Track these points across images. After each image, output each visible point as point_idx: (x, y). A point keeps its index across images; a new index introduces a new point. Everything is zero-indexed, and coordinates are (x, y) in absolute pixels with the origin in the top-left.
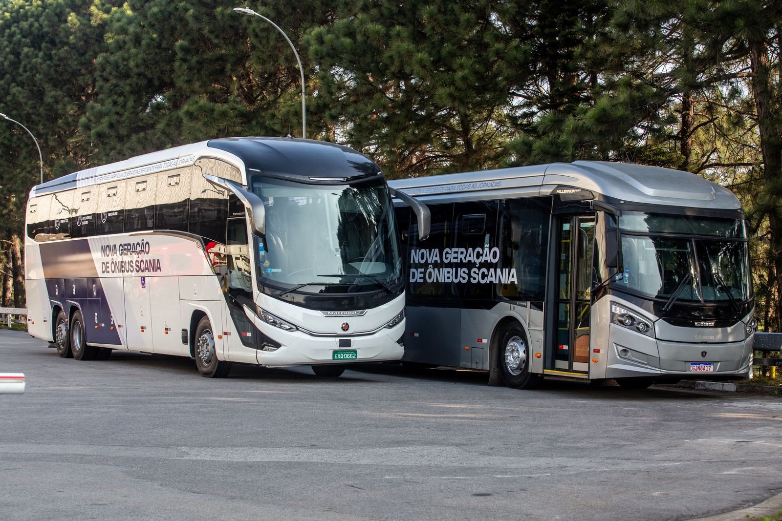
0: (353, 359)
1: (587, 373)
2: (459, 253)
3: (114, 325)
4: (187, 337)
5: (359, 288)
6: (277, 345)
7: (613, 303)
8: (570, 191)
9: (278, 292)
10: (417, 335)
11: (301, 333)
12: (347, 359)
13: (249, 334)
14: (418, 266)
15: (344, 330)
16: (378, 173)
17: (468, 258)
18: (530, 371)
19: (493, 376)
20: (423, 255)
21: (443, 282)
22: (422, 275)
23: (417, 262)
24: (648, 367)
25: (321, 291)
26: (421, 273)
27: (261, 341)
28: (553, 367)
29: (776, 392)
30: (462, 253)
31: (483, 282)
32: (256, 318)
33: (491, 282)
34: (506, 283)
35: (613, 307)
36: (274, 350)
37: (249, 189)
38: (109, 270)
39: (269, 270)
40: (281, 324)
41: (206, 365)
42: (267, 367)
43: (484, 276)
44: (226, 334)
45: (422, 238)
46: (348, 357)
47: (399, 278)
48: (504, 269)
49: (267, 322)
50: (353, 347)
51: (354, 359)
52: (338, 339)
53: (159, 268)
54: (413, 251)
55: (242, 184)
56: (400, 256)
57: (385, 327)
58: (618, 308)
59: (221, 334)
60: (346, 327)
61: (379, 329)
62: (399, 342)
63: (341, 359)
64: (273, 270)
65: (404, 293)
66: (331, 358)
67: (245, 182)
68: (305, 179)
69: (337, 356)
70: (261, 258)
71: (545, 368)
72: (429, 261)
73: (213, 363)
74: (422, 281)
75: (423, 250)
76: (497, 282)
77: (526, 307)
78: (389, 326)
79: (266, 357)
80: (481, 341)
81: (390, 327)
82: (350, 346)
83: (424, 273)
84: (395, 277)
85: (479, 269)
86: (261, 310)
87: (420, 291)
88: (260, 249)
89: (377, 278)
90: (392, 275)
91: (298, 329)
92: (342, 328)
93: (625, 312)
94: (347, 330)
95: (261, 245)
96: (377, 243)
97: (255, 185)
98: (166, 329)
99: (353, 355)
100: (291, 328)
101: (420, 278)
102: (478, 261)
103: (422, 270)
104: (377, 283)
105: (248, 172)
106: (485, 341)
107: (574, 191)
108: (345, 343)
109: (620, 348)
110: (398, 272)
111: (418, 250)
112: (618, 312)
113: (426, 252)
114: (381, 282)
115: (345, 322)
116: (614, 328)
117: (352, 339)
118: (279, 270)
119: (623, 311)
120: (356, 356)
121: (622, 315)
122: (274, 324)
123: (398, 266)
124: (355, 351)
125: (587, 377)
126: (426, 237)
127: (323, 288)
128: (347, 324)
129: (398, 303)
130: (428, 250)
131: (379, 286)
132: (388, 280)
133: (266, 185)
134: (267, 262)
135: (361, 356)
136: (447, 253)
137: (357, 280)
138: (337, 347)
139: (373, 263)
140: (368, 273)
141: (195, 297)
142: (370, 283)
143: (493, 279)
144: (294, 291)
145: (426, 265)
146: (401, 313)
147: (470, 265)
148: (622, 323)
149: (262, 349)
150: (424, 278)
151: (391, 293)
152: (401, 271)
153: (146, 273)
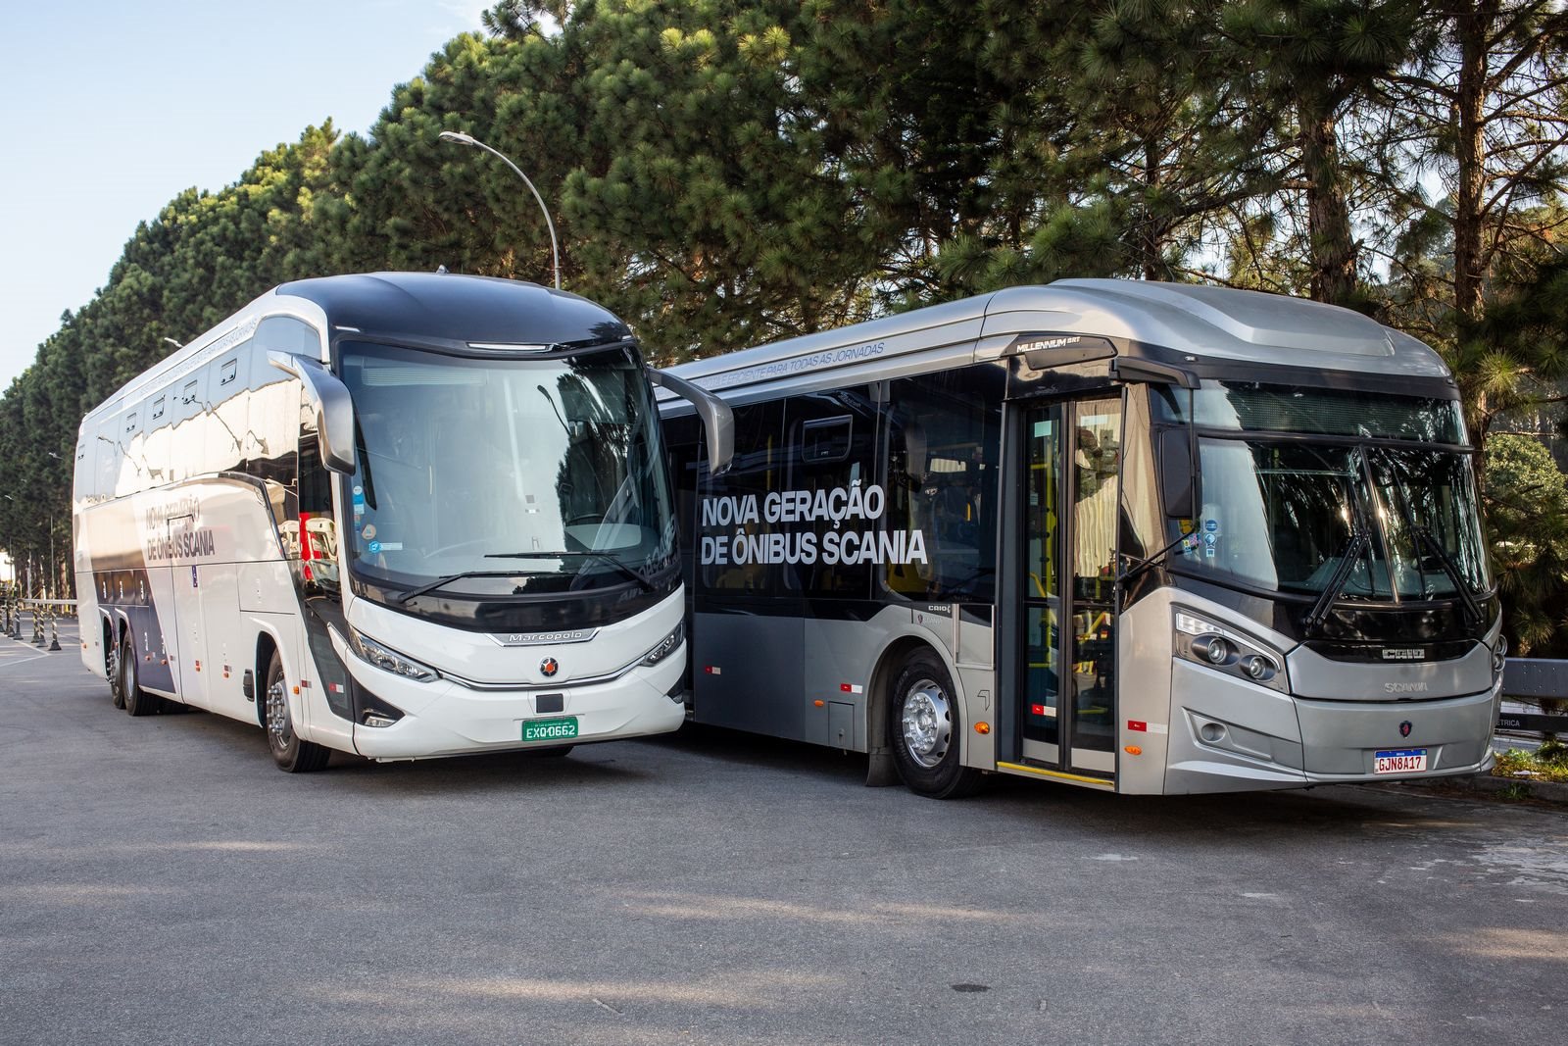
0: (568, 737)
1: (1113, 776)
2: (798, 501)
3: (165, 656)
4: (252, 685)
5: (591, 582)
6: (396, 714)
7: (1177, 607)
8: (1052, 344)
9: (395, 595)
10: (716, 671)
11: (449, 685)
12: (555, 737)
13: (340, 689)
14: (717, 531)
15: (546, 674)
16: (625, 338)
17: (817, 512)
18: (963, 762)
19: (876, 764)
20: (725, 507)
21: (766, 562)
22: (724, 550)
23: (714, 523)
24: (1272, 765)
25: (518, 590)
26: (722, 545)
27: (363, 706)
28: (1018, 757)
29: (1514, 792)
30: (803, 501)
31: (849, 561)
32: (350, 654)
33: (868, 561)
34: (902, 562)
35: (1181, 617)
36: (390, 724)
37: (333, 371)
38: (155, 553)
39: (374, 547)
40: (405, 666)
41: (283, 745)
42: (378, 760)
43: (851, 548)
44: (305, 684)
45: (717, 470)
46: (556, 734)
47: (671, 557)
48: (896, 533)
49: (372, 662)
50: (567, 712)
51: (572, 737)
52: (533, 695)
53: (212, 548)
54: (706, 502)
55: (320, 361)
56: (672, 512)
57: (640, 665)
58: (1192, 621)
59: (299, 685)
60: (550, 668)
61: (627, 668)
62: (671, 694)
63: (544, 739)
64: (384, 547)
65: (682, 587)
66: (519, 738)
67: (326, 357)
68: (458, 347)
69: (533, 733)
70: (357, 521)
71: (999, 757)
72: (738, 521)
73: (291, 741)
74: (724, 561)
75: (725, 500)
76: (882, 561)
77: (950, 615)
78: (649, 660)
79: (374, 739)
80: (849, 689)
81: (652, 663)
82: (562, 710)
83: (729, 545)
84: (663, 555)
85: (841, 533)
86: (360, 635)
87: (723, 581)
88: (355, 500)
89: (620, 559)
90: (656, 550)
91: (440, 677)
92: (542, 669)
93: (1212, 629)
94: (554, 673)
95: (358, 490)
96: (628, 487)
97: (348, 362)
98: (226, 668)
99: (569, 729)
100: (426, 675)
101: (722, 555)
102: (837, 517)
103: (725, 539)
104: (620, 568)
105: (332, 333)
106: (857, 689)
107: (1061, 342)
108: (550, 704)
109: (1201, 722)
110: (669, 545)
111: (715, 500)
112: (1192, 630)
113: (731, 502)
114: (629, 566)
115: (549, 656)
116: (1183, 670)
117: (565, 693)
118: (398, 546)
119: (1206, 628)
120: (576, 731)
121: (1205, 639)
122: (387, 665)
123: (668, 531)
124: (573, 720)
125: (1112, 789)
126: (725, 467)
127: (522, 582)
128: (553, 661)
129: (670, 609)
130: (734, 498)
131: (624, 575)
132: (649, 562)
133: (372, 361)
134: (369, 527)
135: (586, 729)
136: (773, 502)
137: (588, 562)
138: (532, 713)
139: (619, 526)
140: (609, 546)
141: (259, 605)
142: (606, 570)
143: (872, 554)
144: (432, 592)
145: (731, 530)
146: (676, 632)
147: (821, 526)
148: (1204, 658)
149: (363, 723)
150: (729, 555)
151: (653, 590)
152: (674, 543)
153: (197, 560)
